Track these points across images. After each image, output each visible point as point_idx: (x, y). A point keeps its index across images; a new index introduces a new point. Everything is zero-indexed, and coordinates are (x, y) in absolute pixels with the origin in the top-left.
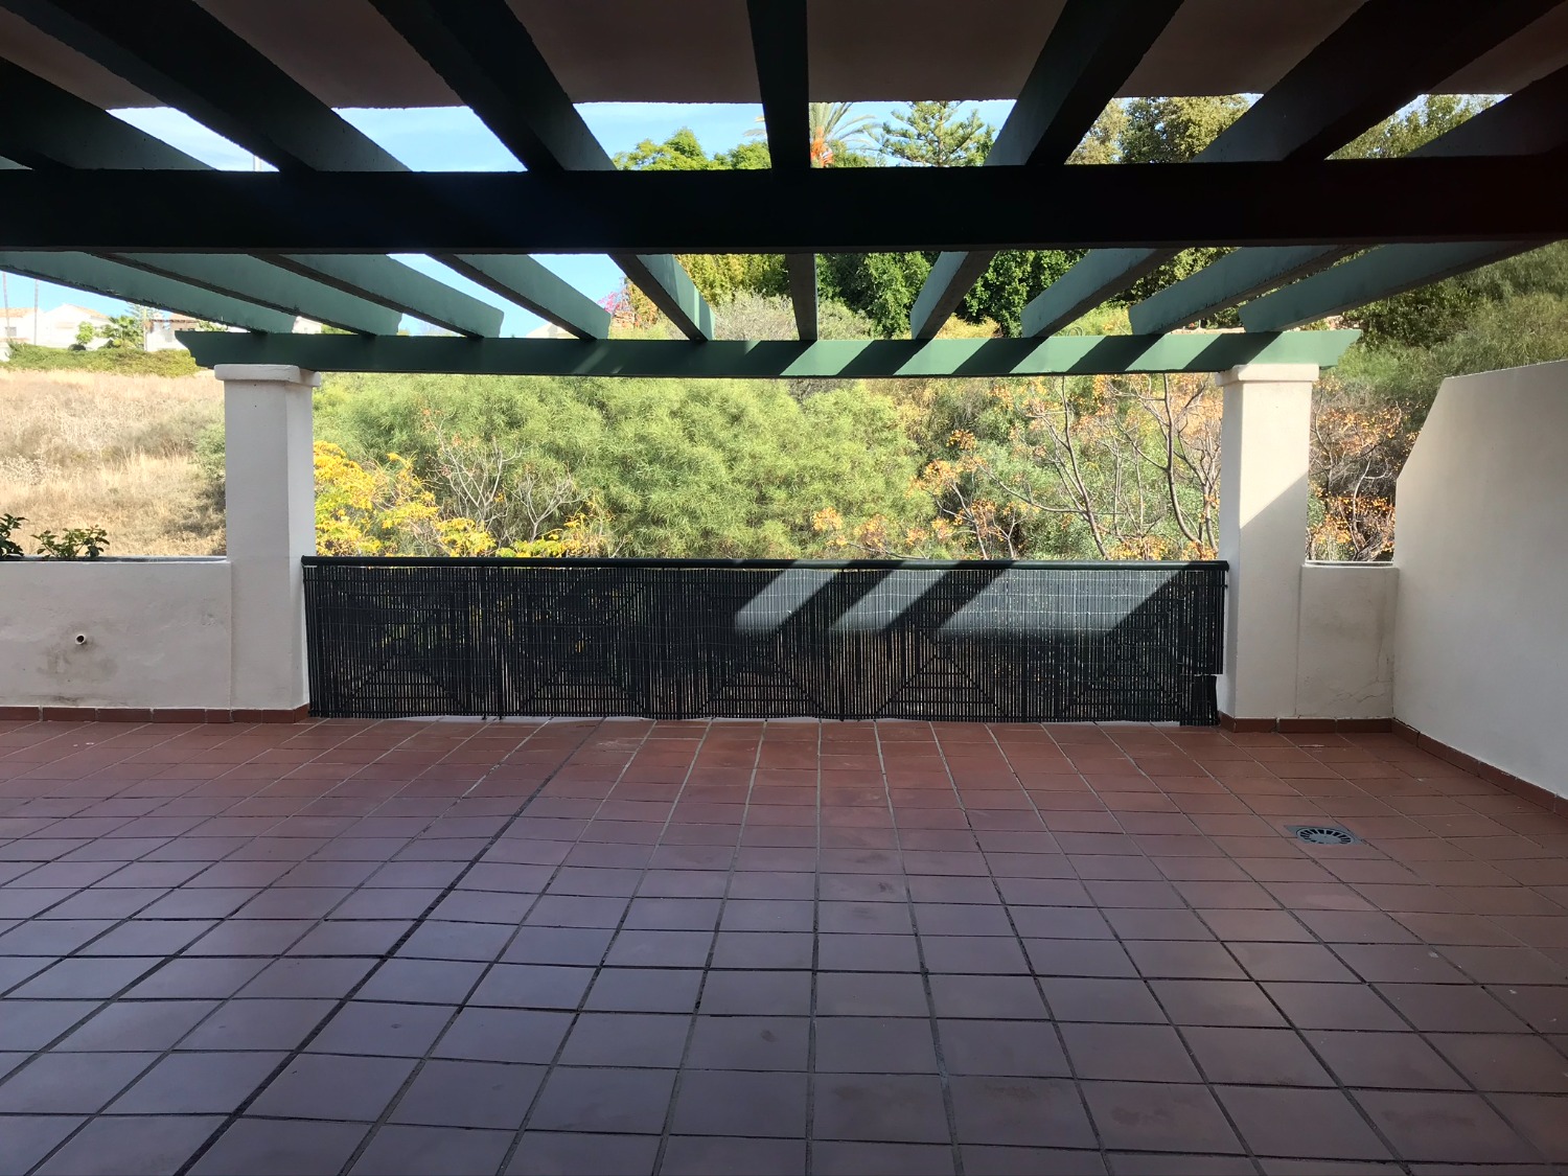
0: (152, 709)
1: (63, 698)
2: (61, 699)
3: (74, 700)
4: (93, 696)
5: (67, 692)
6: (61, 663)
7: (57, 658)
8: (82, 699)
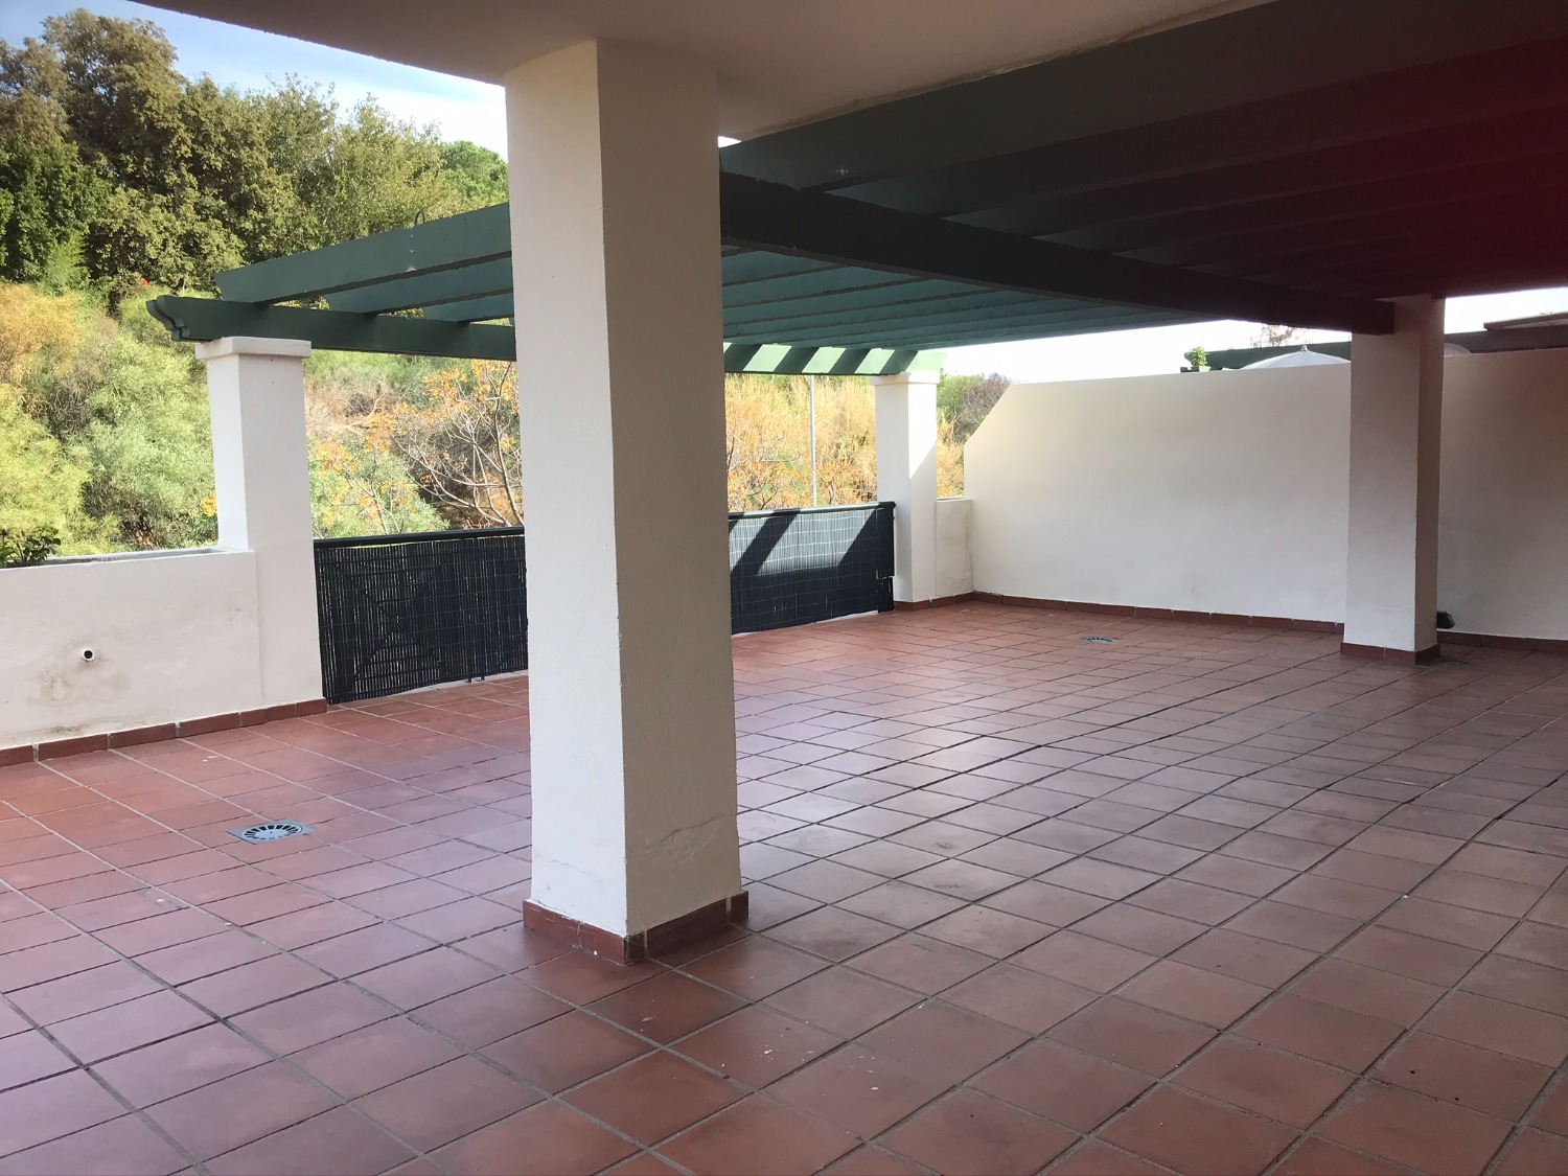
0: (177, 723)
1: (62, 729)
2: (59, 730)
3: (77, 729)
4: (101, 721)
5: (67, 722)
6: (59, 687)
7: (53, 681)
8: (86, 726)
